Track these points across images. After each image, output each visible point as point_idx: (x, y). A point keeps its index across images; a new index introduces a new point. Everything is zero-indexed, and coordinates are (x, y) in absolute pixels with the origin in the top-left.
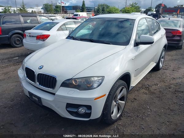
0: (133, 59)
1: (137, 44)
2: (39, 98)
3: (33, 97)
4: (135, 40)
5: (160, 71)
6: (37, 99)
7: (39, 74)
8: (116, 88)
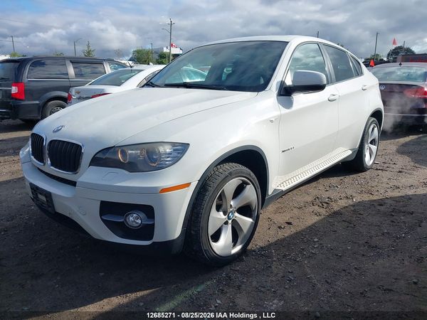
0: (272, 121)
1: (286, 92)
2: (48, 195)
3: (40, 196)
4: (282, 83)
5: (367, 173)
6: (44, 198)
7: (52, 141)
8: (223, 176)
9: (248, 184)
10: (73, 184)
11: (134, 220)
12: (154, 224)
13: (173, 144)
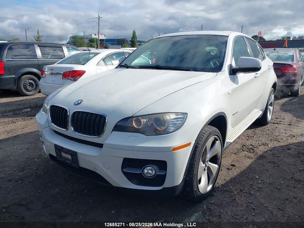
0: (229, 94)
1: (233, 72)
2: (74, 154)
3: (63, 154)
4: (231, 66)
5: (268, 125)
6: (69, 157)
7: (75, 113)
9: (217, 140)
10: (100, 146)
11: (149, 171)
12: (165, 175)
13: (177, 113)
